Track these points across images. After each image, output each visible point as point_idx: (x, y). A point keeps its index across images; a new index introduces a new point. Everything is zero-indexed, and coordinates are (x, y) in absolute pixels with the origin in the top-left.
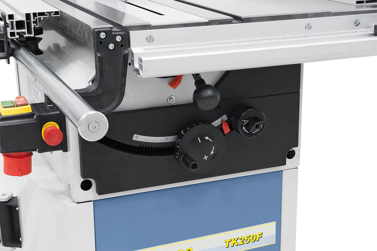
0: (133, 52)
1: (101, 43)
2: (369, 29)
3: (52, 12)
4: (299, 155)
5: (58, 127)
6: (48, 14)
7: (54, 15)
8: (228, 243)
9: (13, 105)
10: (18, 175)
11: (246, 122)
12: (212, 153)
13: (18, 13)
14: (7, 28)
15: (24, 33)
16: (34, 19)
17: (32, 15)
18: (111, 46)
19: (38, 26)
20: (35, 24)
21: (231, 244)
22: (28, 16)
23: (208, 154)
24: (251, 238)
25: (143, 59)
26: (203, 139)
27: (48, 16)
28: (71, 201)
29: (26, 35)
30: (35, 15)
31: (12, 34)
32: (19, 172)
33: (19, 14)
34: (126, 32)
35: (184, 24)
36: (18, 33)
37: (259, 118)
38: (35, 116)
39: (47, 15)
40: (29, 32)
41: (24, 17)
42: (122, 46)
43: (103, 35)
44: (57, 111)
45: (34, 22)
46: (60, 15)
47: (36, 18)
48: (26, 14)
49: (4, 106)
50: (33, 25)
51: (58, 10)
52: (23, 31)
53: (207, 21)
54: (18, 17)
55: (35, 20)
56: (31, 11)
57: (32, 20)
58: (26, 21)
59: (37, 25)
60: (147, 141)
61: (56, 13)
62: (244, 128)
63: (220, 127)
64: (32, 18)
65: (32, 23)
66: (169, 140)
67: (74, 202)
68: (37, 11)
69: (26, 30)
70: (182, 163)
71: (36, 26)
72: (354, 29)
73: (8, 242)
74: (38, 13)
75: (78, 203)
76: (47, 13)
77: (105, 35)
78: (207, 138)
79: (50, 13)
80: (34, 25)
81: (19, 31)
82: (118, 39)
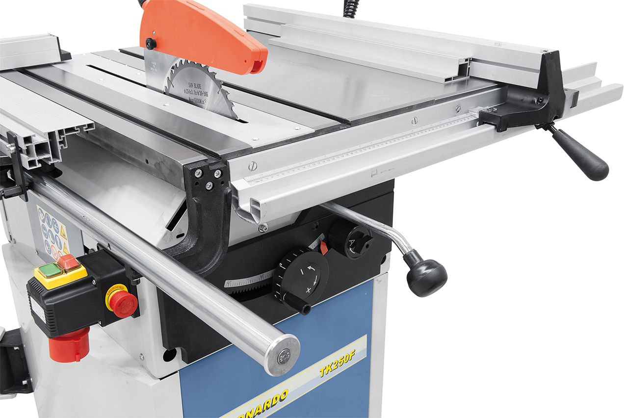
0: (237, 189)
1: (197, 184)
2: (469, 115)
3: (84, 126)
4: (390, 258)
5: (126, 289)
6: (79, 129)
7: (87, 129)
8: (322, 372)
9: (60, 271)
10: (75, 360)
11: (352, 242)
12: (315, 283)
13: (37, 133)
14: (21, 154)
15: (49, 159)
16: (60, 138)
17: (57, 134)
18: (209, 186)
19: (67, 147)
20: (62, 145)
21: (326, 371)
22: (51, 135)
23: (310, 285)
24: (344, 359)
25: (261, 202)
26: (306, 270)
27: (79, 132)
28: (151, 377)
29: (50, 161)
30: (60, 132)
31: (32, 163)
32: (77, 356)
33: (40, 135)
34: (223, 162)
35: (289, 140)
36: (40, 161)
37: (364, 234)
38: (94, 281)
39: (77, 131)
40: (55, 156)
41: (46, 138)
42: (222, 183)
43: (198, 174)
44: (122, 268)
45: (60, 142)
46: (94, 129)
47: (63, 136)
48: (48, 133)
49: (48, 275)
50: (59, 146)
51: (93, 122)
52: (46, 156)
53: (313, 131)
54: (38, 140)
55: (62, 140)
56: (55, 129)
57: (58, 140)
58: (49, 143)
59: (65, 146)
60: (240, 285)
61: (90, 126)
62: (351, 249)
63: (318, 249)
64: (57, 137)
65: (58, 144)
66: (265, 277)
67: (154, 377)
68: (64, 127)
69: (50, 155)
70: (285, 303)
71: (64, 148)
72: (455, 116)
73: (6, 389)
74: (65, 129)
75: (161, 379)
76: (77, 127)
77: (201, 172)
78: (310, 268)
79: (81, 127)
80: (62, 147)
81: (41, 157)
82: (217, 174)
